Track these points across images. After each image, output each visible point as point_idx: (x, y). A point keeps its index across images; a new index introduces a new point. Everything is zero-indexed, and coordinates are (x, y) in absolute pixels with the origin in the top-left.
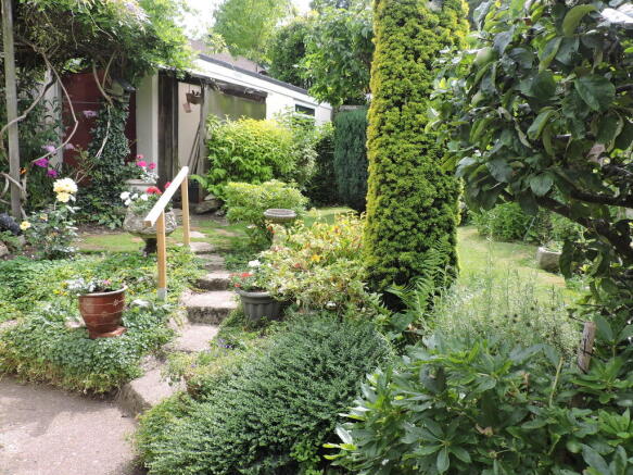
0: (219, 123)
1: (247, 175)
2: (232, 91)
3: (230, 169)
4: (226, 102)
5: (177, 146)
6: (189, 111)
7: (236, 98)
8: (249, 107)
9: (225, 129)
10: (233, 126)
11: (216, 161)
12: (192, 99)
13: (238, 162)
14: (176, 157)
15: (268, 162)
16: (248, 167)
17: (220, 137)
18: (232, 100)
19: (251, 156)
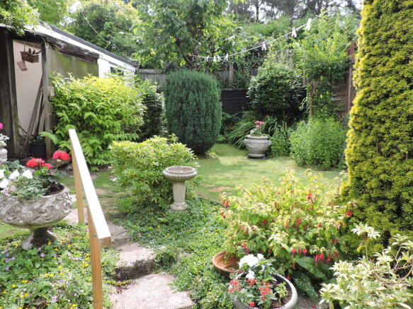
0: (62, 80)
1: (98, 129)
2: (70, 52)
3: (79, 124)
4: (66, 60)
5: (16, 104)
6: (26, 69)
7: (74, 58)
8: (85, 66)
9: (72, 87)
10: (78, 84)
11: (66, 118)
12: (29, 57)
13: (90, 118)
14: (16, 115)
15: (118, 116)
16: (100, 122)
17: (67, 94)
18: (71, 60)
19: (102, 112)
